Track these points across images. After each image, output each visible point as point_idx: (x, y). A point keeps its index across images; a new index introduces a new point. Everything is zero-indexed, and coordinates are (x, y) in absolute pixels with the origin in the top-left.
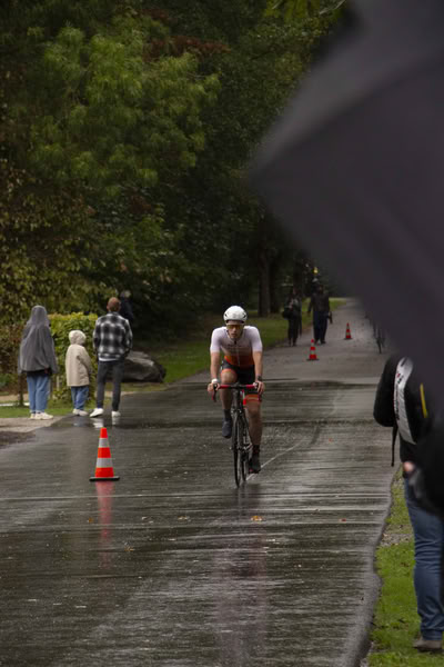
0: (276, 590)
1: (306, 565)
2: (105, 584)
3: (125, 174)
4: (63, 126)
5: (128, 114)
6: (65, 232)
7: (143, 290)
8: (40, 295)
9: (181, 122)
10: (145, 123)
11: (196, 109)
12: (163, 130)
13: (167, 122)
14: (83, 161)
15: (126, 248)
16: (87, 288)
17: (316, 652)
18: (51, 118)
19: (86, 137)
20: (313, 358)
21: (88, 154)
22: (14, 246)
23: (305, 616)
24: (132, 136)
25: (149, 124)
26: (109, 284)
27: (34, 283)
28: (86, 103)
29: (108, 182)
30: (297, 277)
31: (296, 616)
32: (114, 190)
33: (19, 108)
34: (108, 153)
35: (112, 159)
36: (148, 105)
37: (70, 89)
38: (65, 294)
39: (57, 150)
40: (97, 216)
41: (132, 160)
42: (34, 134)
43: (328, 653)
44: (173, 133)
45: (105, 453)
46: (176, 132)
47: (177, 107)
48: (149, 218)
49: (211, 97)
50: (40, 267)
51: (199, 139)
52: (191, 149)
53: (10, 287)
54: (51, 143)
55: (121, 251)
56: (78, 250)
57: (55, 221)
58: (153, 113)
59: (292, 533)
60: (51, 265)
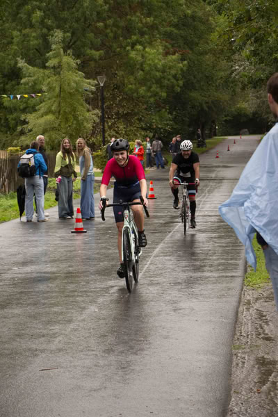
0: (215, 238)
1: (224, 229)
2: (157, 235)
3: (155, 95)
4: (136, 79)
5: (158, 74)
6: (136, 114)
7: (161, 133)
8: (127, 135)
9: (175, 77)
10: (163, 77)
11: (180, 72)
12: (169, 80)
13: (170, 77)
14: (142, 90)
15: (156, 120)
16: (143, 133)
17: (231, 259)
18: (132, 76)
19: (142, 82)
20: (217, 157)
21: (144, 88)
22: (119, 118)
23: (226, 246)
24: (159, 82)
25: (164, 78)
26: (151, 132)
27: (125, 131)
28: (143, 70)
29: (150, 97)
30: (211, 129)
31: (223, 246)
32: (152, 100)
33: (121, 73)
34: (151, 87)
35: (152, 90)
36: (163, 72)
37: (138, 66)
38: (135, 135)
39: (133, 87)
40: (146, 109)
41: (158, 90)
42: (126, 81)
43: (236, 259)
44: (172, 81)
45: (152, 189)
46: (173, 80)
47: (173, 72)
48: (164, 110)
49: (185, 68)
50: (127, 126)
51: (181, 83)
52: (178, 86)
53: (117, 133)
54: (132, 84)
55: (154, 121)
56: (140, 120)
57: (133, 110)
58: (165, 74)
59: (217, 218)
60: (131, 125)
